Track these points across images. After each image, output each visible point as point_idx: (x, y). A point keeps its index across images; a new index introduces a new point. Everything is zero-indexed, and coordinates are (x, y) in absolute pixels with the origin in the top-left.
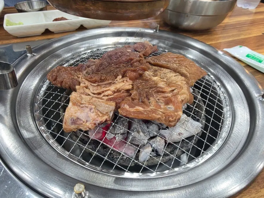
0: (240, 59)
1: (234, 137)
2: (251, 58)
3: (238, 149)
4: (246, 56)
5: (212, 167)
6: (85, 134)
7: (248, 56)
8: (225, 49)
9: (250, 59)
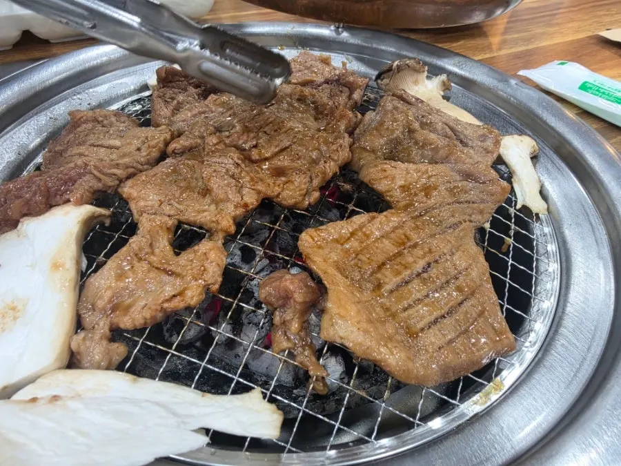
0: (564, 97)
1: (576, 314)
2: (592, 93)
3: (593, 352)
4: (581, 88)
5: (529, 415)
6: (149, 343)
7: (584, 87)
8: (521, 73)
9: (591, 95)
